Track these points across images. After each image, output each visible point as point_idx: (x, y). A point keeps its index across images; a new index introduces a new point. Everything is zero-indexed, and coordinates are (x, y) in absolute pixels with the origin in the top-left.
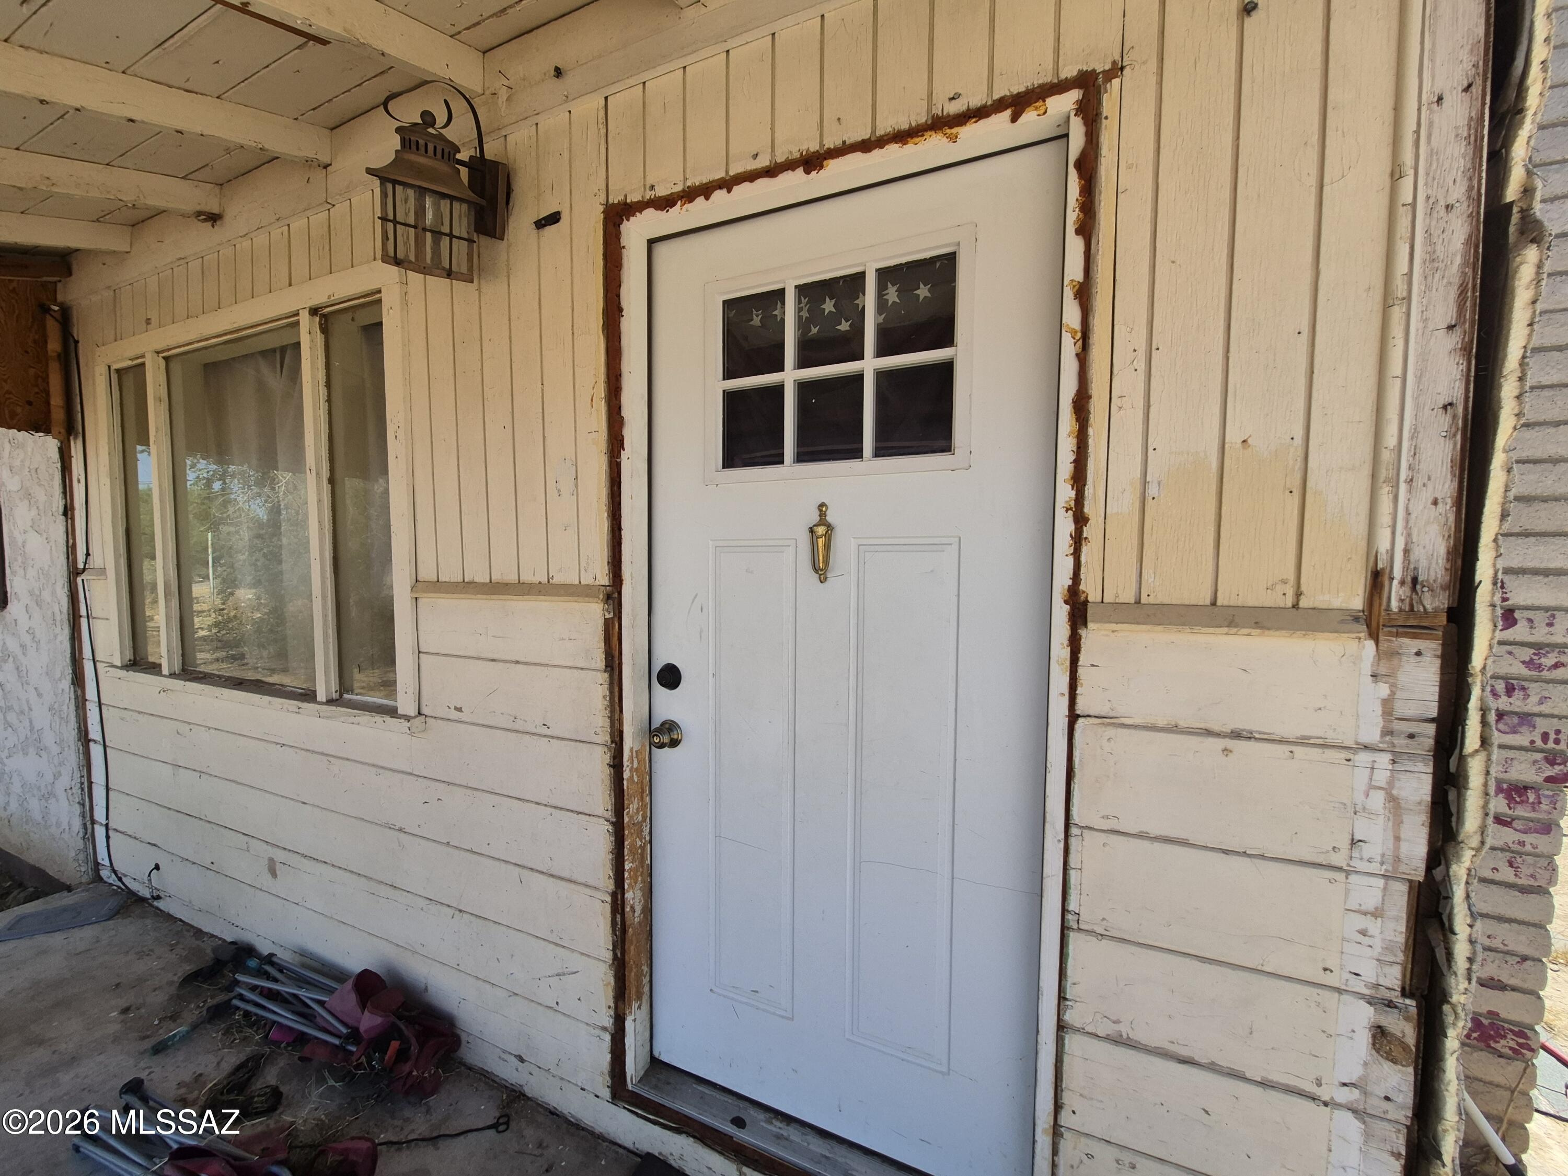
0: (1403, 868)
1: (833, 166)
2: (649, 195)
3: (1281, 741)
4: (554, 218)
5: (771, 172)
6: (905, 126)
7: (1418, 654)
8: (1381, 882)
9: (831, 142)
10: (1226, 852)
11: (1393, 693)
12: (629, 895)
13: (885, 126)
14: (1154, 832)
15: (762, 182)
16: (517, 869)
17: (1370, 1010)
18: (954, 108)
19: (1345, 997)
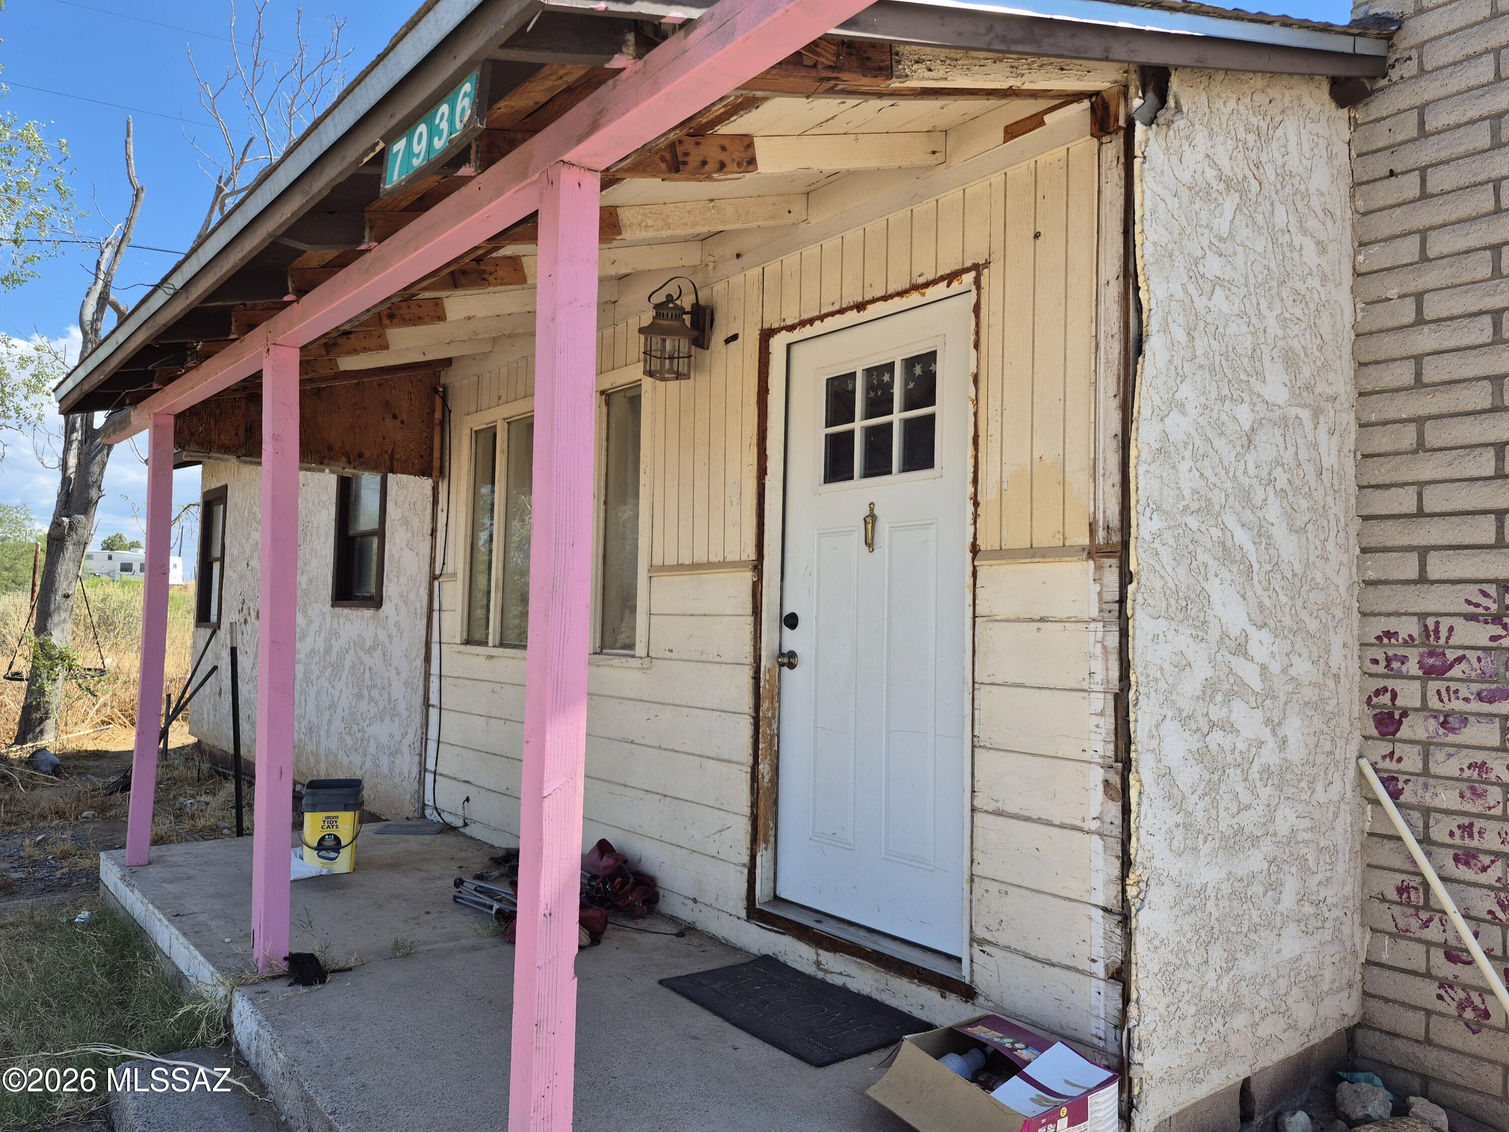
0: (1111, 686)
1: (870, 307)
2: (783, 324)
3: (1060, 621)
4: (735, 337)
5: (841, 311)
6: (900, 290)
7: (1110, 566)
8: (1102, 696)
9: (868, 297)
10: (1040, 688)
11: (1102, 589)
12: (761, 767)
13: (891, 290)
14: (1010, 680)
15: (838, 316)
16: (699, 758)
17: (1102, 770)
18: (921, 280)
19: (1092, 765)
